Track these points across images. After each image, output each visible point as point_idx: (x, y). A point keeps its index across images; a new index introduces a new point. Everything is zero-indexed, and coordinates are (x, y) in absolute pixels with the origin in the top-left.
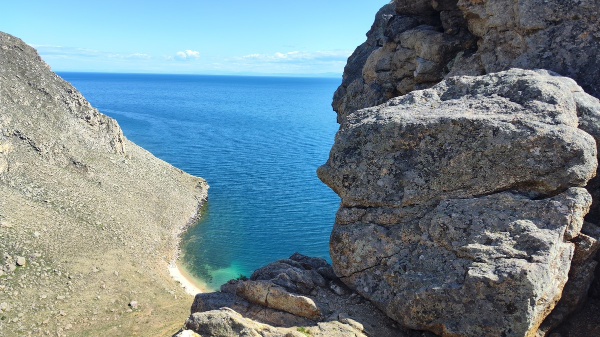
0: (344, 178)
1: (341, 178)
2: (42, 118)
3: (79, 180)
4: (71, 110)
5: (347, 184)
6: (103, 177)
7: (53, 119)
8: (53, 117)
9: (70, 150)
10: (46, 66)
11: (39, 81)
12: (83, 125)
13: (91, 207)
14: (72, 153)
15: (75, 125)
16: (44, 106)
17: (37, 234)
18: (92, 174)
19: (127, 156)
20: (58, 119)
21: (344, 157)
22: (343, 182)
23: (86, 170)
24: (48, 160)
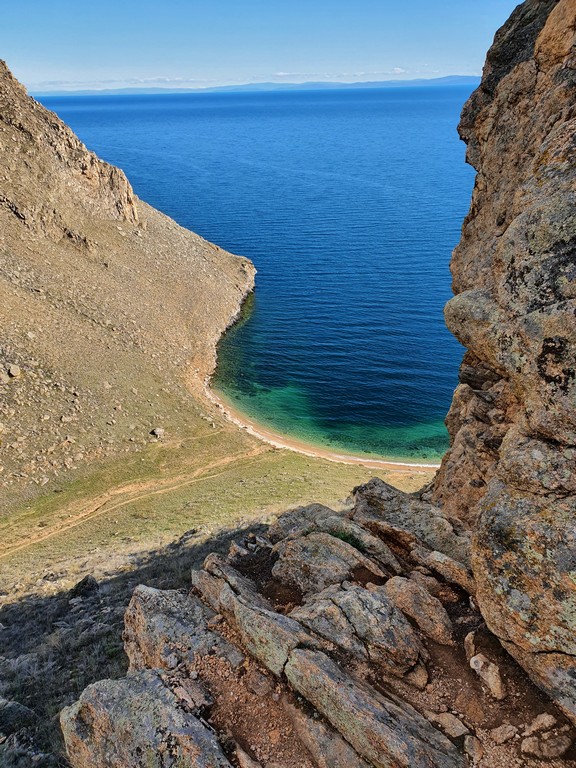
0: (547, 350)
1: (537, 347)
2: (23, 169)
3: (78, 260)
4: (60, 157)
5: (554, 371)
6: (109, 257)
7: (37, 171)
8: (36, 166)
9: (63, 217)
10: (20, 87)
11: (12, 112)
12: (78, 179)
13: (97, 300)
14: (66, 219)
15: (67, 179)
16: (24, 151)
17: (31, 335)
18: (94, 252)
19: (140, 225)
20: (43, 170)
21: (555, 274)
22: (541, 360)
23: (86, 246)
24: (36, 232)
